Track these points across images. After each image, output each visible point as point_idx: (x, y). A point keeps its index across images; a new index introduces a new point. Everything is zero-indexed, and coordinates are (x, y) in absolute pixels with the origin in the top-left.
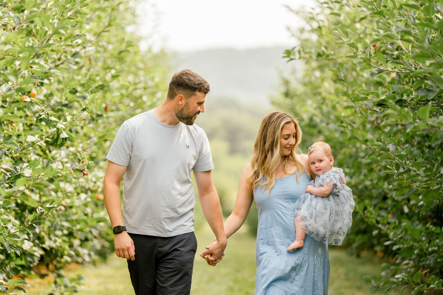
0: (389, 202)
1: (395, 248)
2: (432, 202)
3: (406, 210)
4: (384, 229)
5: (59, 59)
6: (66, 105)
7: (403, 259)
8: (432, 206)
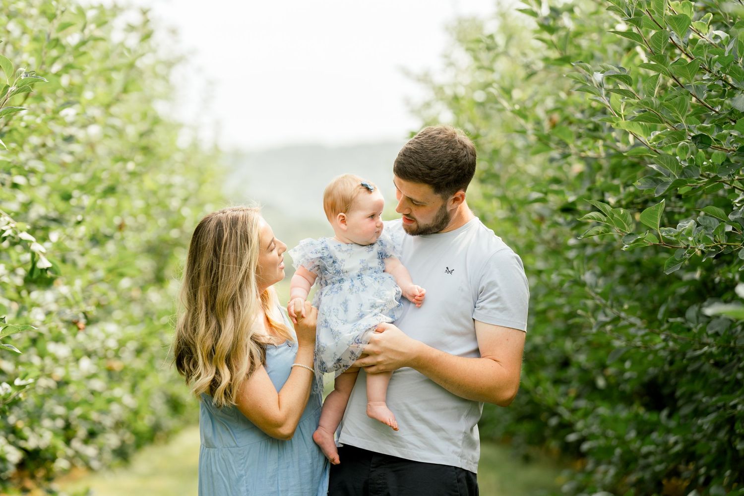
0: (572, 371)
1: (585, 447)
2: (645, 372)
3: (601, 383)
4: (567, 416)
5: (44, 145)
6: (55, 220)
7: (598, 463)
8: (646, 379)
